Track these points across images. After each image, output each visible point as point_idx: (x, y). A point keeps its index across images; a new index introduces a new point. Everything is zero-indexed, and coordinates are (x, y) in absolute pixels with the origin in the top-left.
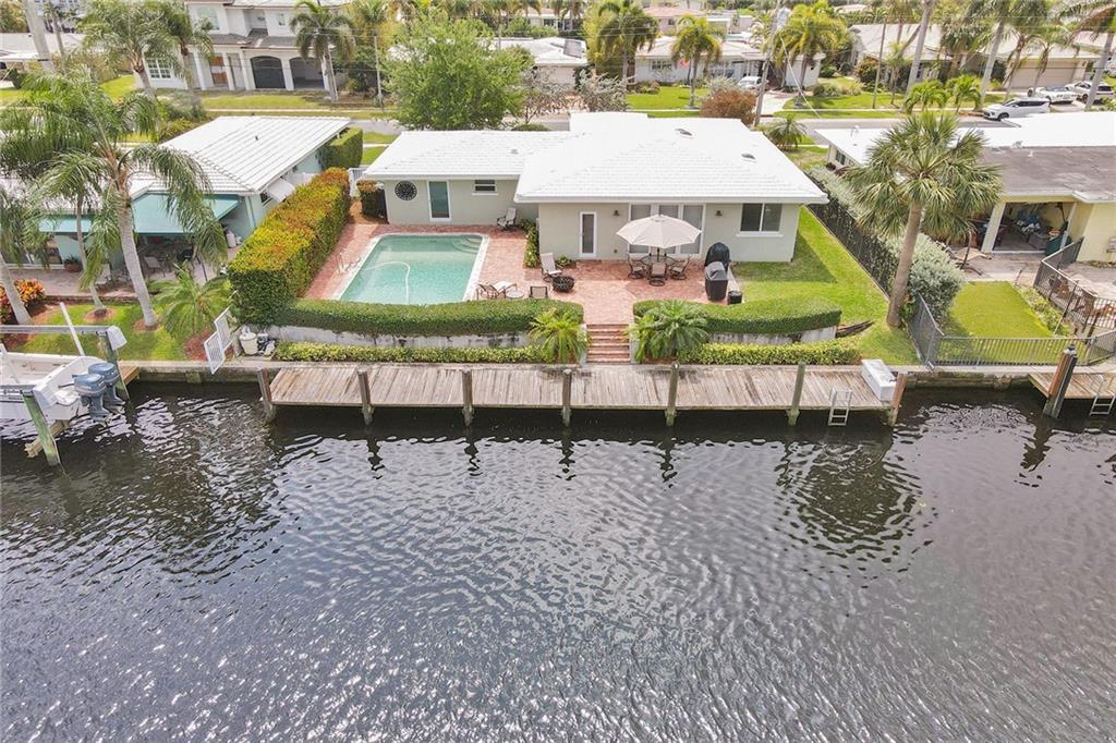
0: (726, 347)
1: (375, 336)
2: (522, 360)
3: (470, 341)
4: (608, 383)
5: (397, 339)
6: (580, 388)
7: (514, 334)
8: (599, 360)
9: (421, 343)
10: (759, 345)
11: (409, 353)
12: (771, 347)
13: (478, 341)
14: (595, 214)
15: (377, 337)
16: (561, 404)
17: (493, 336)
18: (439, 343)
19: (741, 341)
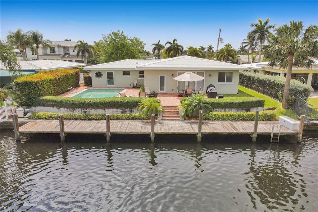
0: (220, 113)
1: (74, 109)
2: (134, 119)
3: (113, 111)
4: (171, 125)
5: (83, 110)
6: (159, 127)
7: (132, 109)
8: (167, 119)
9: (93, 112)
10: (233, 112)
11: (87, 116)
12: (239, 113)
13: (116, 111)
14: (165, 76)
15: (75, 109)
16: (150, 131)
17: (122, 109)
18: (100, 112)
19: (225, 111)
